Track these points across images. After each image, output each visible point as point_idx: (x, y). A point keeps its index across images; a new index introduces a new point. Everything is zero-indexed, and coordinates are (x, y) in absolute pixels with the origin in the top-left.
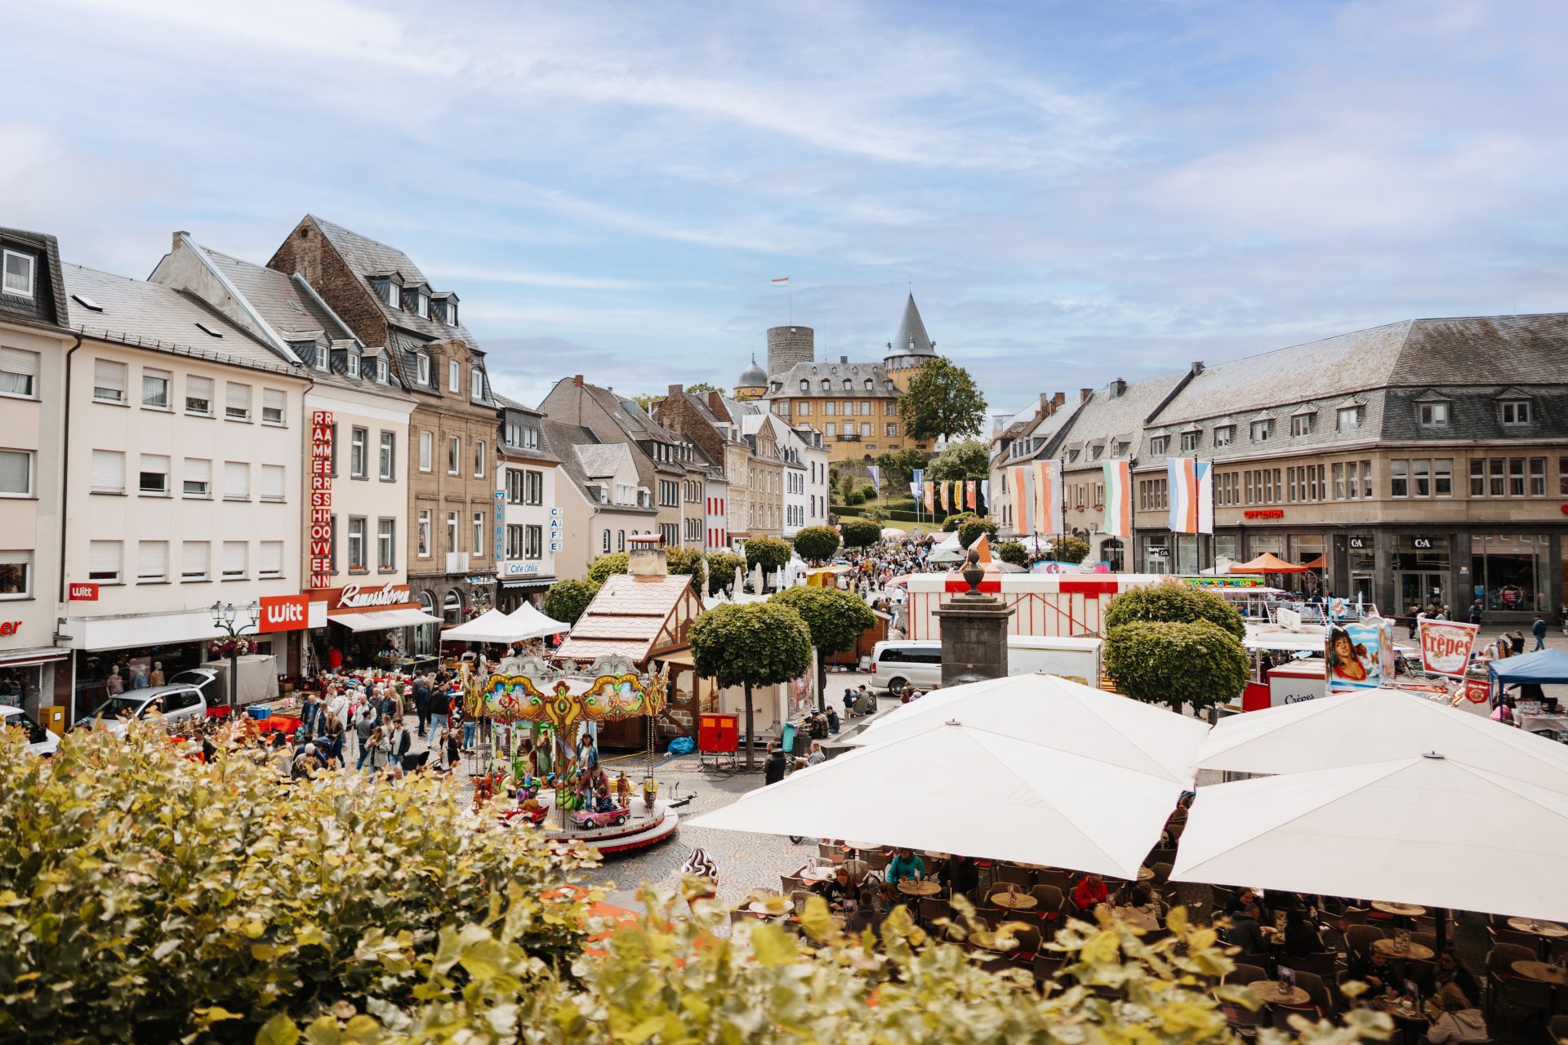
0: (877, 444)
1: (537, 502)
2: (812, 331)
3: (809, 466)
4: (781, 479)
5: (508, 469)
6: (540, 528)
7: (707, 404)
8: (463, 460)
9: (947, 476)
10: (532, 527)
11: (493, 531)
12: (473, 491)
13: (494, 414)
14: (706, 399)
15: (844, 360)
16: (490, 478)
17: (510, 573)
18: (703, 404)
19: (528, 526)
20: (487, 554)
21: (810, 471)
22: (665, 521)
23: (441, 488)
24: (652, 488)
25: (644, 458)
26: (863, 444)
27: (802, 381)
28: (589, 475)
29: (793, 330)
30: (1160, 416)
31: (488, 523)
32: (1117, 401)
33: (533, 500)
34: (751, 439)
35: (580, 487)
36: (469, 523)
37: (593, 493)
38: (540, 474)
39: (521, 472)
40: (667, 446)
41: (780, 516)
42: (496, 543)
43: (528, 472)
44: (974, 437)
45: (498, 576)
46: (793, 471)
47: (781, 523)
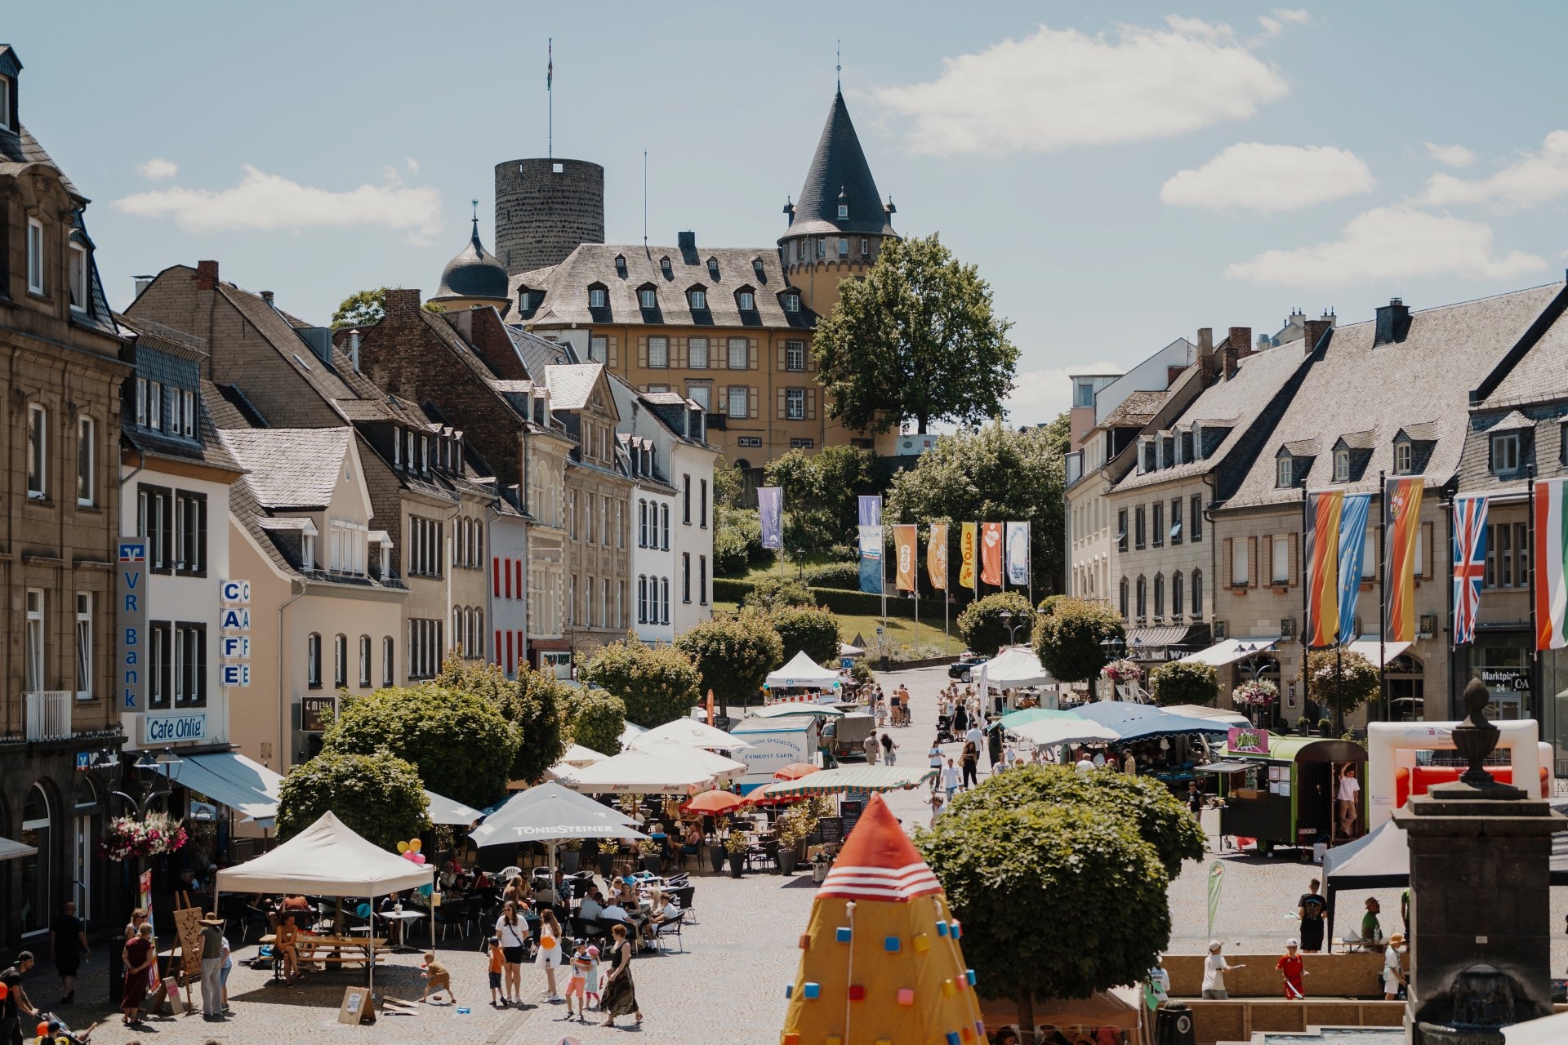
0: (765, 436)
1: (195, 568)
2: (599, 171)
3: (679, 483)
4: (625, 513)
5: (142, 487)
6: (201, 628)
7: (469, 335)
8: (56, 463)
9: (936, 510)
10: (186, 627)
11: (112, 638)
12: (75, 540)
13: (113, 348)
14: (466, 324)
15: (687, 241)
16: (106, 508)
17: (148, 740)
18: (461, 335)
19: (179, 624)
20: (102, 693)
21: (680, 497)
22: (420, 614)
23: (16, 535)
24: (395, 536)
25: (375, 461)
26: (733, 437)
27: (592, 288)
28: (264, 500)
29: (558, 168)
30: (1504, 384)
31: (103, 619)
32: (1391, 349)
33: (188, 566)
34: (568, 421)
35: (253, 531)
36: (67, 617)
37: (287, 547)
38: (202, 498)
39: (166, 492)
40: (419, 435)
41: (626, 601)
42: (123, 668)
43: (180, 492)
44: (988, 423)
45: (126, 747)
46: (649, 496)
47: (626, 617)
